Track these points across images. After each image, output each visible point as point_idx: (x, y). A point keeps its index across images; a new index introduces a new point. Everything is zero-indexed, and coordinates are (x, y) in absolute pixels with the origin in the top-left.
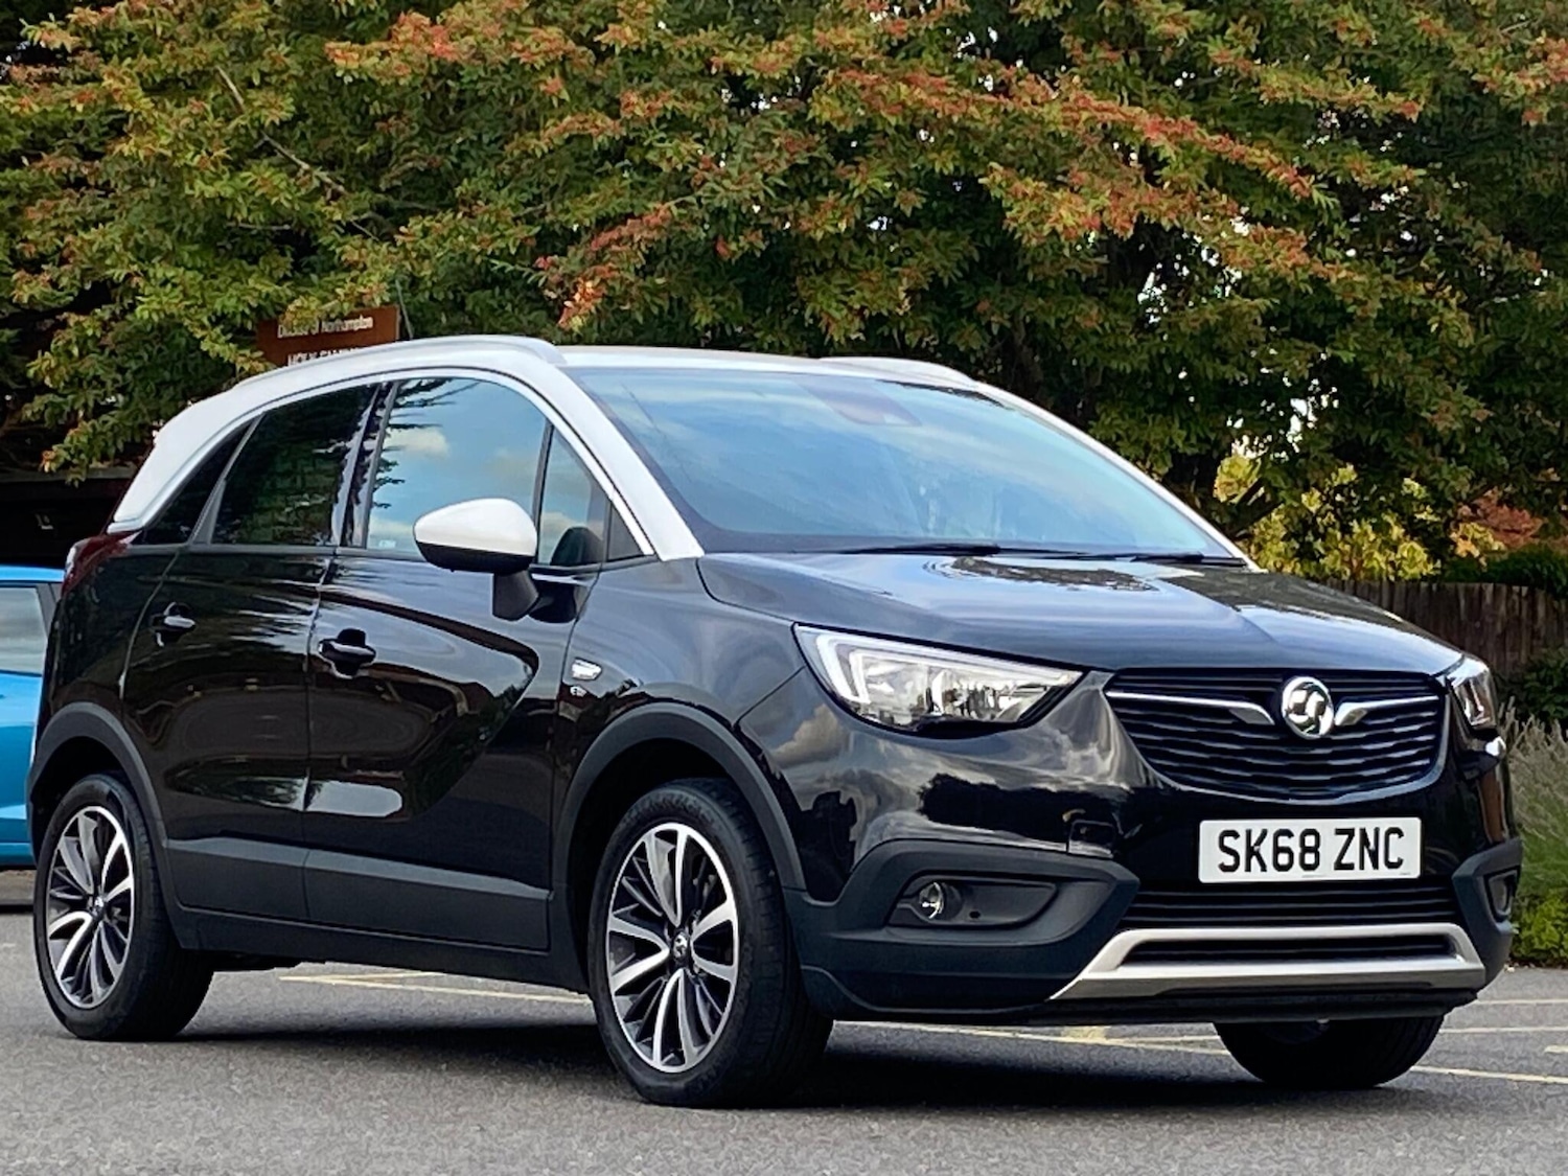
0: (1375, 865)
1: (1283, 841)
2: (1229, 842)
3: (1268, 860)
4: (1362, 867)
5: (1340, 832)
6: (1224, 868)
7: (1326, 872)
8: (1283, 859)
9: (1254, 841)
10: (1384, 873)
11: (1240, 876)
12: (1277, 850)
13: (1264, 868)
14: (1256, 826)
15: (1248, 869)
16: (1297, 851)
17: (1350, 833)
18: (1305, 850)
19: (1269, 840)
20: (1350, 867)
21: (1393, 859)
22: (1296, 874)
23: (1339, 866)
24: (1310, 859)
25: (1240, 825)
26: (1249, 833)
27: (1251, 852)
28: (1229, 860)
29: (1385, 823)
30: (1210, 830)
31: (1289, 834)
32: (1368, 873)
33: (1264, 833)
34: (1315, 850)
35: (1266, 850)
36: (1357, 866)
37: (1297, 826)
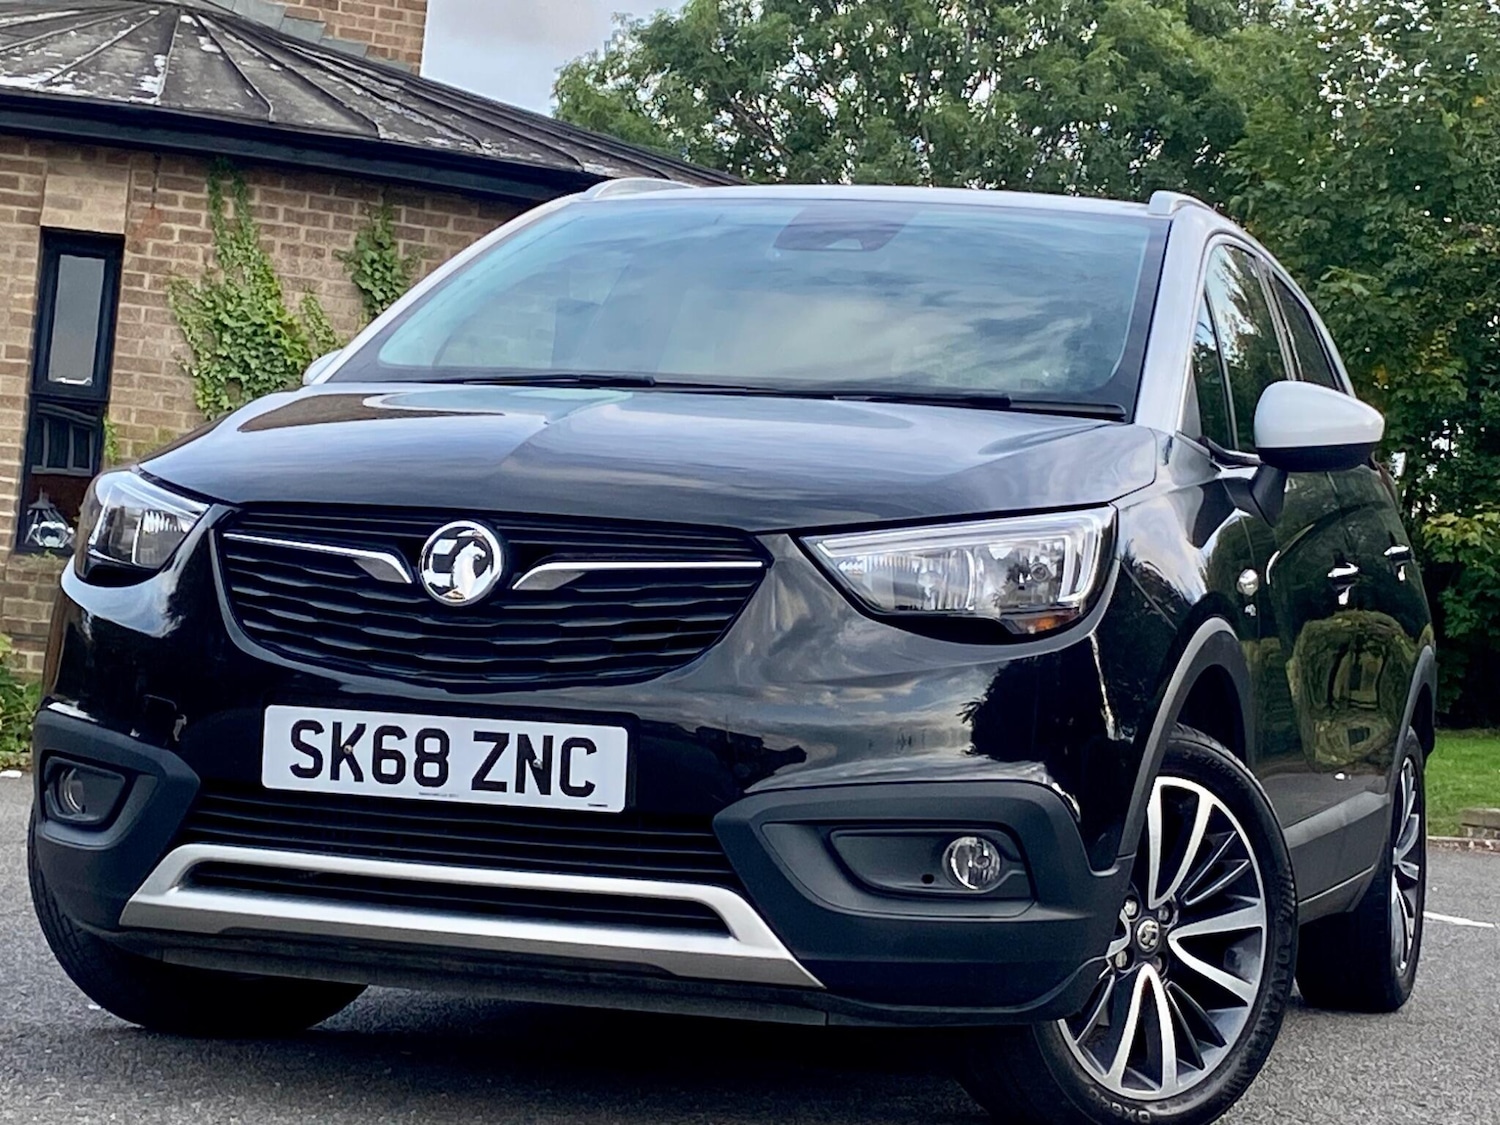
0: (545, 788)
1: (389, 742)
2: (307, 736)
3: (366, 767)
4: (520, 788)
5: (480, 736)
6: (297, 770)
7: (458, 789)
8: (389, 767)
9: (344, 738)
10: (557, 800)
11: (322, 784)
12: (380, 754)
13: (359, 777)
14: (349, 719)
15: (335, 775)
16: (411, 757)
17: (502, 740)
18: (423, 757)
19: (367, 738)
20: (501, 787)
21: (576, 781)
22: (409, 789)
23: (479, 783)
24: (431, 770)
25: (326, 716)
26: (337, 727)
27: (340, 754)
28: (308, 762)
29: (562, 732)
30: (279, 720)
31: (400, 733)
32: (531, 797)
33: (360, 730)
34: (441, 758)
35: (363, 752)
36: (511, 786)
37: (413, 723)
